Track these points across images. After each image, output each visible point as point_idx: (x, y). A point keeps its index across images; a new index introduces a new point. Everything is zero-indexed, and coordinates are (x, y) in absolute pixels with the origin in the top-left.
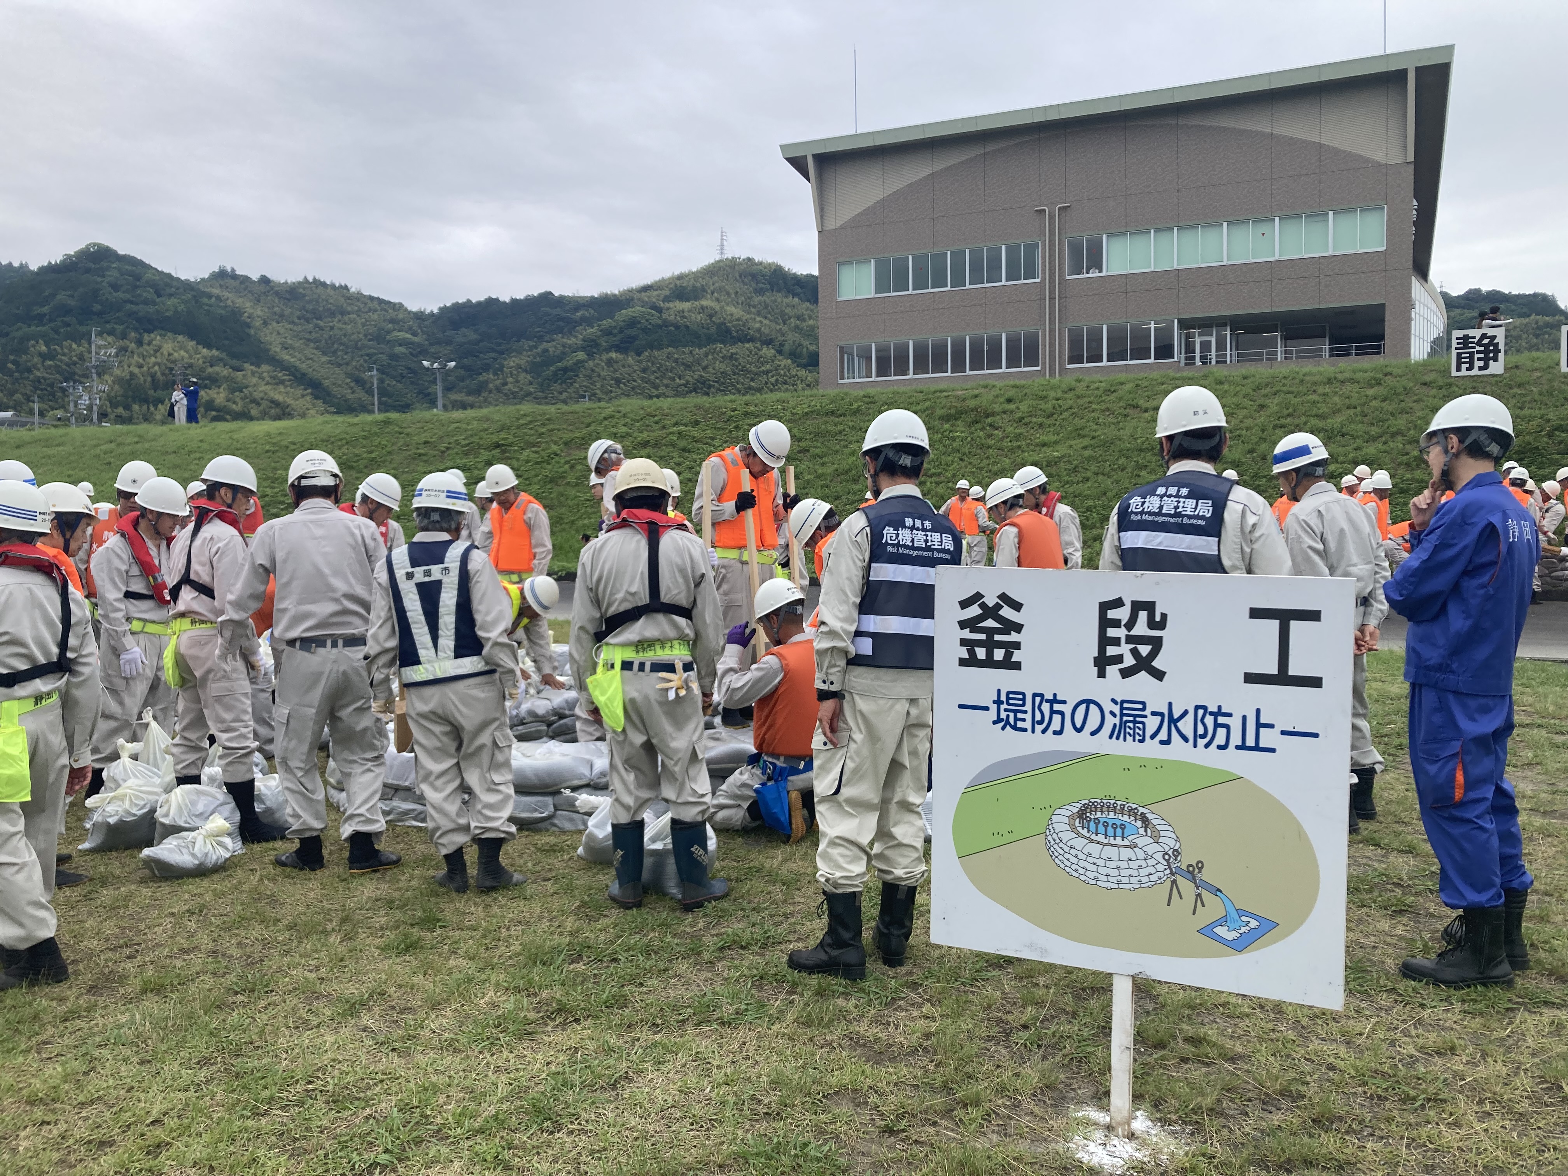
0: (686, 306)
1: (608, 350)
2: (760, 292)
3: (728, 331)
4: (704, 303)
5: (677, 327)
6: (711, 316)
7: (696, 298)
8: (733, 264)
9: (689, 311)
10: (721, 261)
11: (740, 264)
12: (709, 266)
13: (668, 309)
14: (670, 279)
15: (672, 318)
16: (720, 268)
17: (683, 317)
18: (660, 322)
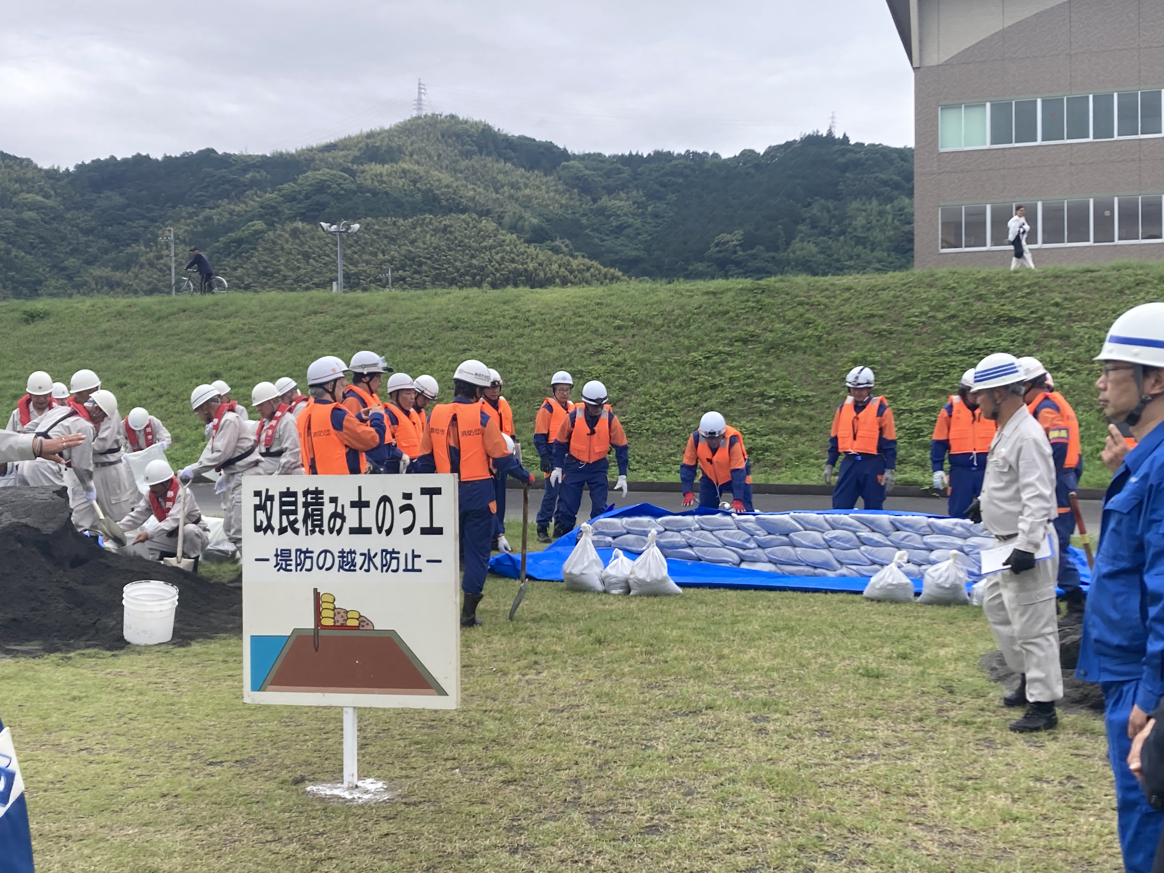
0: (384, 169)
1: (292, 219)
2: (467, 155)
3: (436, 199)
4: (405, 166)
5: (375, 193)
6: (415, 182)
7: (394, 160)
8: (433, 121)
9: (389, 175)
10: (419, 118)
11: (442, 121)
12: (405, 124)
13: (363, 172)
14: (358, 137)
15: (369, 182)
16: (418, 125)
17: (382, 182)
18: (353, 187)
